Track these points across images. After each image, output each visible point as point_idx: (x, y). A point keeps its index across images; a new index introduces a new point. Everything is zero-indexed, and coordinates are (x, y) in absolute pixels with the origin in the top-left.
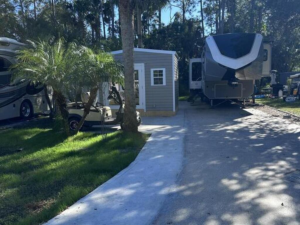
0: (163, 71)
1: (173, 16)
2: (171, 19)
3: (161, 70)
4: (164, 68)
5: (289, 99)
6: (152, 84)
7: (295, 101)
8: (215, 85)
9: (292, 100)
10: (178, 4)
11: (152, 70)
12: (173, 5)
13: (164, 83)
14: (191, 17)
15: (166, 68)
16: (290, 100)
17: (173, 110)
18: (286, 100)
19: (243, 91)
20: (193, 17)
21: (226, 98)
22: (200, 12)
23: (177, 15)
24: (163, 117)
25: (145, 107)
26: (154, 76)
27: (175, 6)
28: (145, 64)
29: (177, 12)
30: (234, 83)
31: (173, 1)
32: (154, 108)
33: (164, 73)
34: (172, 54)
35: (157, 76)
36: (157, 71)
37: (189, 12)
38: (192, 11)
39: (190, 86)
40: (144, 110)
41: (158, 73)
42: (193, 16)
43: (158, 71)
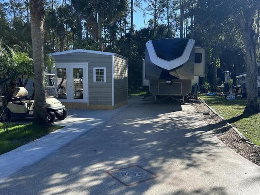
0: (104, 70)
1: (148, 22)
2: (145, 25)
3: (102, 69)
4: (105, 67)
5: (229, 97)
6: (95, 81)
7: (235, 99)
8: (158, 84)
9: (232, 98)
10: (152, 12)
11: (95, 69)
12: (147, 13)
13: (105, 81)
14: (162, 23)
15: (106, 68)
16: (231, 98)
17: (112, 104)
18: (227, 98)
19: (182, 89)
20: (164, 24)
21: (167, 95)
22: (167, 19)
23: (151, 22)
24: (103, 110)
25: (88, 101)
26: (96, 74)
27: (148, 14)
28: (88, 63)
29: (151, 19)
30: (168, 82)
31: (147, 10)
32: (96, 102)
33: (105, 72)
34: (111, 56)
35: (99, 74)
36: (98, 69)
37: (161, 19)
38: (163, 18)
39: (144, 83)
40: (87, 103)
41: (100, 72)
42: (164, 22)
43: (100, 70)
